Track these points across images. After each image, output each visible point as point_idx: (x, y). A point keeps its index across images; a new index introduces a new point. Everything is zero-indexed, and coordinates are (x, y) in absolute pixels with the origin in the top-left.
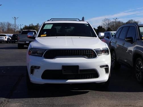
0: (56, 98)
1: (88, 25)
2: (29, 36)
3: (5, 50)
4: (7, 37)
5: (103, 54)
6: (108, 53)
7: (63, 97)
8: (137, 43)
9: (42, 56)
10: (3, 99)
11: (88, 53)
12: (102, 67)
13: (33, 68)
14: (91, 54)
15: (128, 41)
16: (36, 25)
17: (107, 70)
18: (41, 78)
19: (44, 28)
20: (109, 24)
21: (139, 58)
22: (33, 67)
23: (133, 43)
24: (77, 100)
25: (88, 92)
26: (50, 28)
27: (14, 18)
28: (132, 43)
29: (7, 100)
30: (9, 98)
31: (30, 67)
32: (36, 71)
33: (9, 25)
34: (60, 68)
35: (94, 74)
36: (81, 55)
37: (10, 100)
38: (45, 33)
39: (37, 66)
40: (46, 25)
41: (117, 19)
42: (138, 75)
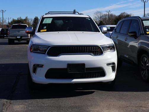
0: (61, 98)
1: (89, 19)
2: (27, 31)
5: (109, 50)
6: (114, 49)
7: (68, 98)
8: (141, 38)
9: (45, 53)
10: (4, 101)
11: (94, 49)
13: (36, 67)
14: (97, 50)
15: (132, 36)
16: (25, 18)
17: (114, 68)
19: (43, 23)
20: (101, 17)
21: (144, 55)
22: (35, 65)
24: (84, 101)
26: (50, 22)
27: (1, 11)
28: (136, 39)
29: (9, 101)
30: (11, 99)
31: (32, 66)
32: (39, 69)
34: (65, 66)
35: (101, 72)
36: (87, 52)
37: (12, 101)
38: (45, 27)
39: (40, 65)
40: (45, 19)
41: (110, 12)
42: (143, 73)
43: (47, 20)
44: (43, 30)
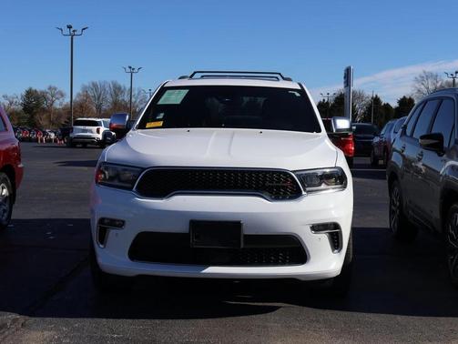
1: (298, 95)
2: (114, 125)
3: (86, 168)
4: (103, 129)
5: (323, 186)
6: (341, 184)
7: (192, 321)
9: (131, 189)
11: (272, 181)
12: (317, 228)
15: (428, 147)
17: (338, 239)
18: (127, 257)
19: (160, 102)
22: (106, 221)
23: (444, 153)
25: (278, 308)
27: (128, 70)
28: (439, 155)
29: (21, 318)
31: (96, 222)
33: (117, 90)
34: (182, 228)
36: (250, 188)
38: (161, 115)
39: (118, 221)
40: (168, 91)
43: (172, 94)
44: (153, 124)
